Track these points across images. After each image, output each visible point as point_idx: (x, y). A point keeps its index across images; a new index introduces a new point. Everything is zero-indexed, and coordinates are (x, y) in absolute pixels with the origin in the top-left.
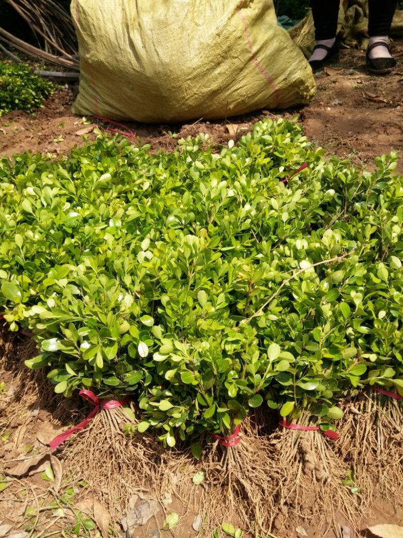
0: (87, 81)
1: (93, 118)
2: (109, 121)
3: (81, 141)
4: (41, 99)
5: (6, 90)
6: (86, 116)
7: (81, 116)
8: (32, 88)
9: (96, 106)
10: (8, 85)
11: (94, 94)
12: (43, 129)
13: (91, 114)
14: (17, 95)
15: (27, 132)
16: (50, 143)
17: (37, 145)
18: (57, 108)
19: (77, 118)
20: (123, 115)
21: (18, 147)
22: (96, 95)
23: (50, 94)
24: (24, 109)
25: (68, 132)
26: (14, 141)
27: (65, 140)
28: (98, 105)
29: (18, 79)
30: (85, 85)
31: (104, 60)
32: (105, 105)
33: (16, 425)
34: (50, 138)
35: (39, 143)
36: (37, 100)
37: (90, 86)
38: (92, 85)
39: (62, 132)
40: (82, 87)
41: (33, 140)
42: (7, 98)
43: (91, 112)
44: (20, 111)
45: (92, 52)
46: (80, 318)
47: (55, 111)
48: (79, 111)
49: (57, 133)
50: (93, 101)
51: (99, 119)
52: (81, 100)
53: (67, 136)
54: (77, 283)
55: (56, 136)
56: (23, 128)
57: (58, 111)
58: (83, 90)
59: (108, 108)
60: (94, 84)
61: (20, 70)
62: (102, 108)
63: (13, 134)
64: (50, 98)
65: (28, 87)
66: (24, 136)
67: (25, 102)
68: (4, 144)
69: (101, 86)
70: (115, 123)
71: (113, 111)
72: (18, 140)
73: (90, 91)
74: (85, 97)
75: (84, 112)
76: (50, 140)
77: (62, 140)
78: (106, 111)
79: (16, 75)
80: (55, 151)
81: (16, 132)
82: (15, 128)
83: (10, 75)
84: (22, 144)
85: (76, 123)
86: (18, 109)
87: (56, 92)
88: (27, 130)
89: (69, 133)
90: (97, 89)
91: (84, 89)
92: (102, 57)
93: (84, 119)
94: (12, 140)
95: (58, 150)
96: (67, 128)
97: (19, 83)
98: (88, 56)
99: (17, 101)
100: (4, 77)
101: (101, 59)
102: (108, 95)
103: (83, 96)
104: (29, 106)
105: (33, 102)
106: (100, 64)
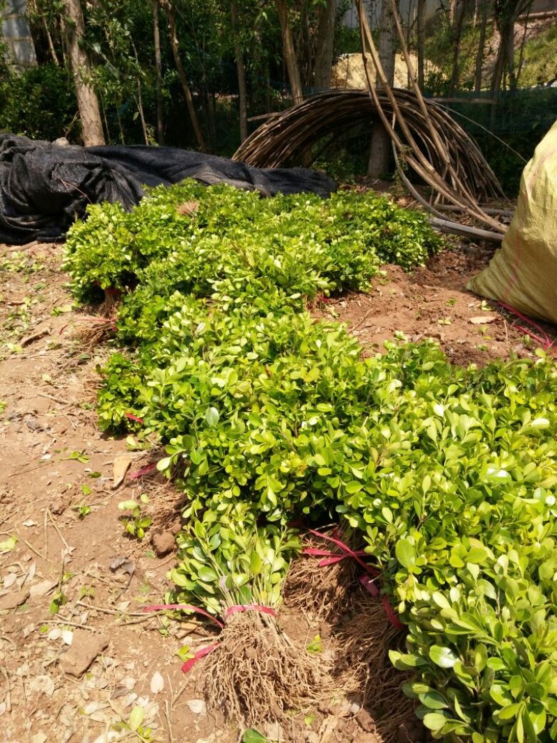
0: (506, 257)
1: (497, 304)
2: (519, 315)
3: (474, 333)
4: (425, 257)
5: (391, 240)
6: (488, 299)
7: (481, 298)
8: (420, 243)
9: (507, 291)
10: (396, 234)
11: (511, 276)
12: (425, 301)
13: (494, 298)
14: (401, 247)
15: (405, 299)
16: (432, 322)
17: (413, 321)
18: (438, 271)
19: (474, 299)
20: (542, 313)
21: (391, 316)
22: (513, 278)
23: (436, 252)
24: (403, 265)
25: (459, 315)
26: (389, 307)
27: (453, 325)
28: (512, 291)
29: (409, 229)
30: (502, 262)
31: (548, 242)
32: (521, 294)
33: (327, 711)
34: (434, 317)
35: (418, 319)
36: (420, 257)
37: (509, 265)
38: (514, 265)
39: (451, 312)
40: (496, 262)
41: (411, 312)
42: (389, 248)
43: (497, 297)
44: (398, 267)
45: (534, 228)
46: (493, 639)
47: (436, 275)
48: (480, 290)
49: (445, 313)
50: (506, 285)
51: (505, 308)
52: (487, 278)
53: (457, 320)
54: (497, 582)
55: (443, 315)
56: (402, 294)
57: (439, 274)
58: (495, 267)
59: (524, 299)
60: (517, 265)
61: (415, 219)
62: (515, 296)
63: (389, 299)
64: (435, 257)
65: (417, 241)
66: (402, 304)
67: (406, 257)
68: (377, 309)
69: (527, 270)
70: (525, 319)
71: (530, 304)
72: (394, 308)
73: (507, 271)
74: (495, 276)
75: (486, 293)
76: (433, 319)
77: (449, 323)
78: (520, 301)
79: (409, 224)
80: (438, 337)
81: (394, 296)
82: (394, 291)
83: (402, 223)
84: (398, 314)
85: (471, 305)
86: (396, 264)
87: (445, 251)
88: (406, 297)
89: (460, 317)
90: (518, 271)
91: (498, 266)
92: (546, 238)
93: (484, 303)
94: (387, 306)
95: (443, 335)
96: (458, 309)
97: (408, 234)
98: (525, 230)
99: (398, 255)
100: (395, 224)
101: (545, 239)
102: (532, 283)
103: (493, 273)
104: (410, 263)
105: (416, 259)
106: (541, 245)
